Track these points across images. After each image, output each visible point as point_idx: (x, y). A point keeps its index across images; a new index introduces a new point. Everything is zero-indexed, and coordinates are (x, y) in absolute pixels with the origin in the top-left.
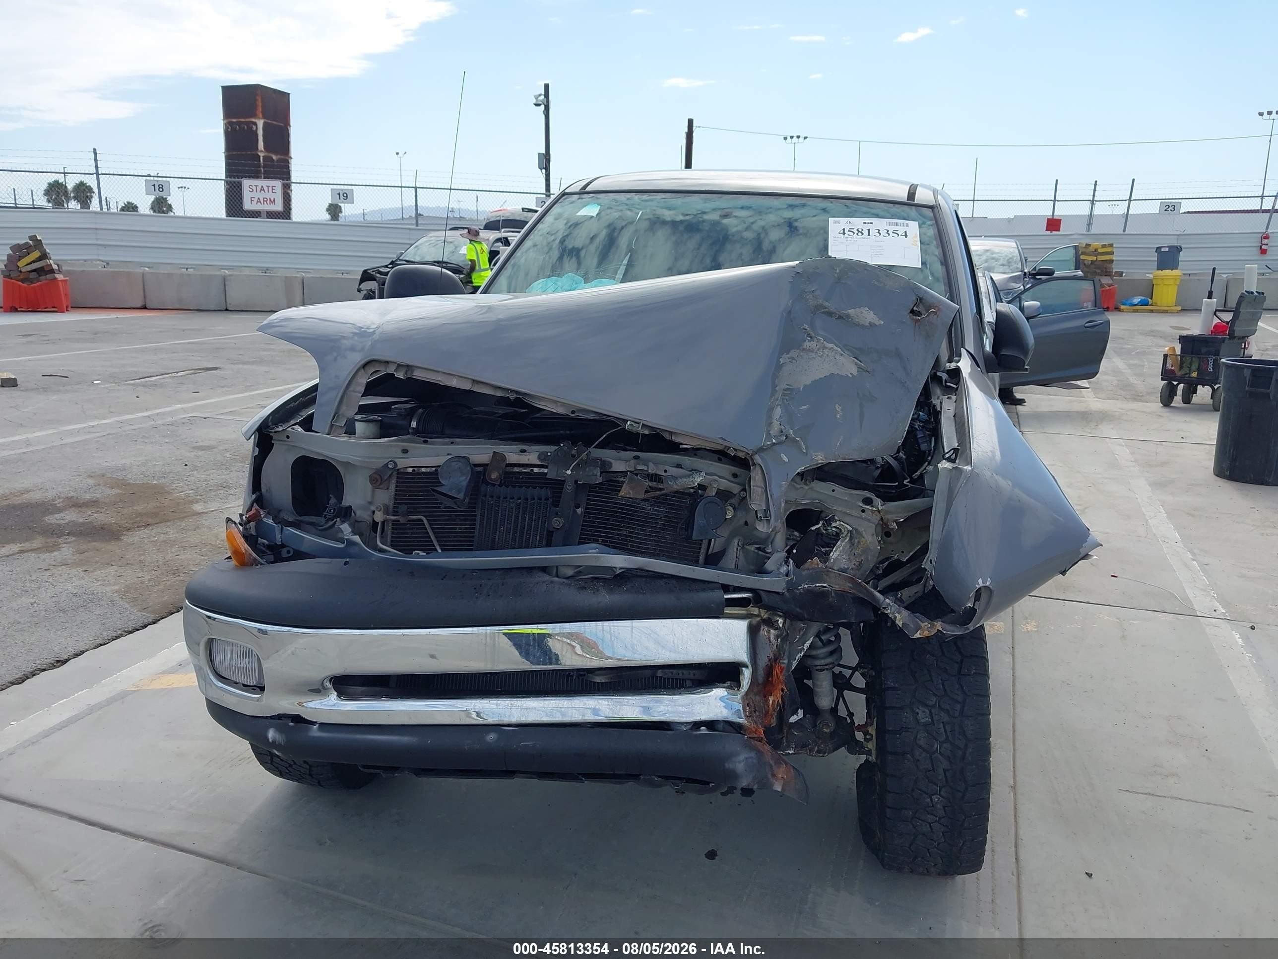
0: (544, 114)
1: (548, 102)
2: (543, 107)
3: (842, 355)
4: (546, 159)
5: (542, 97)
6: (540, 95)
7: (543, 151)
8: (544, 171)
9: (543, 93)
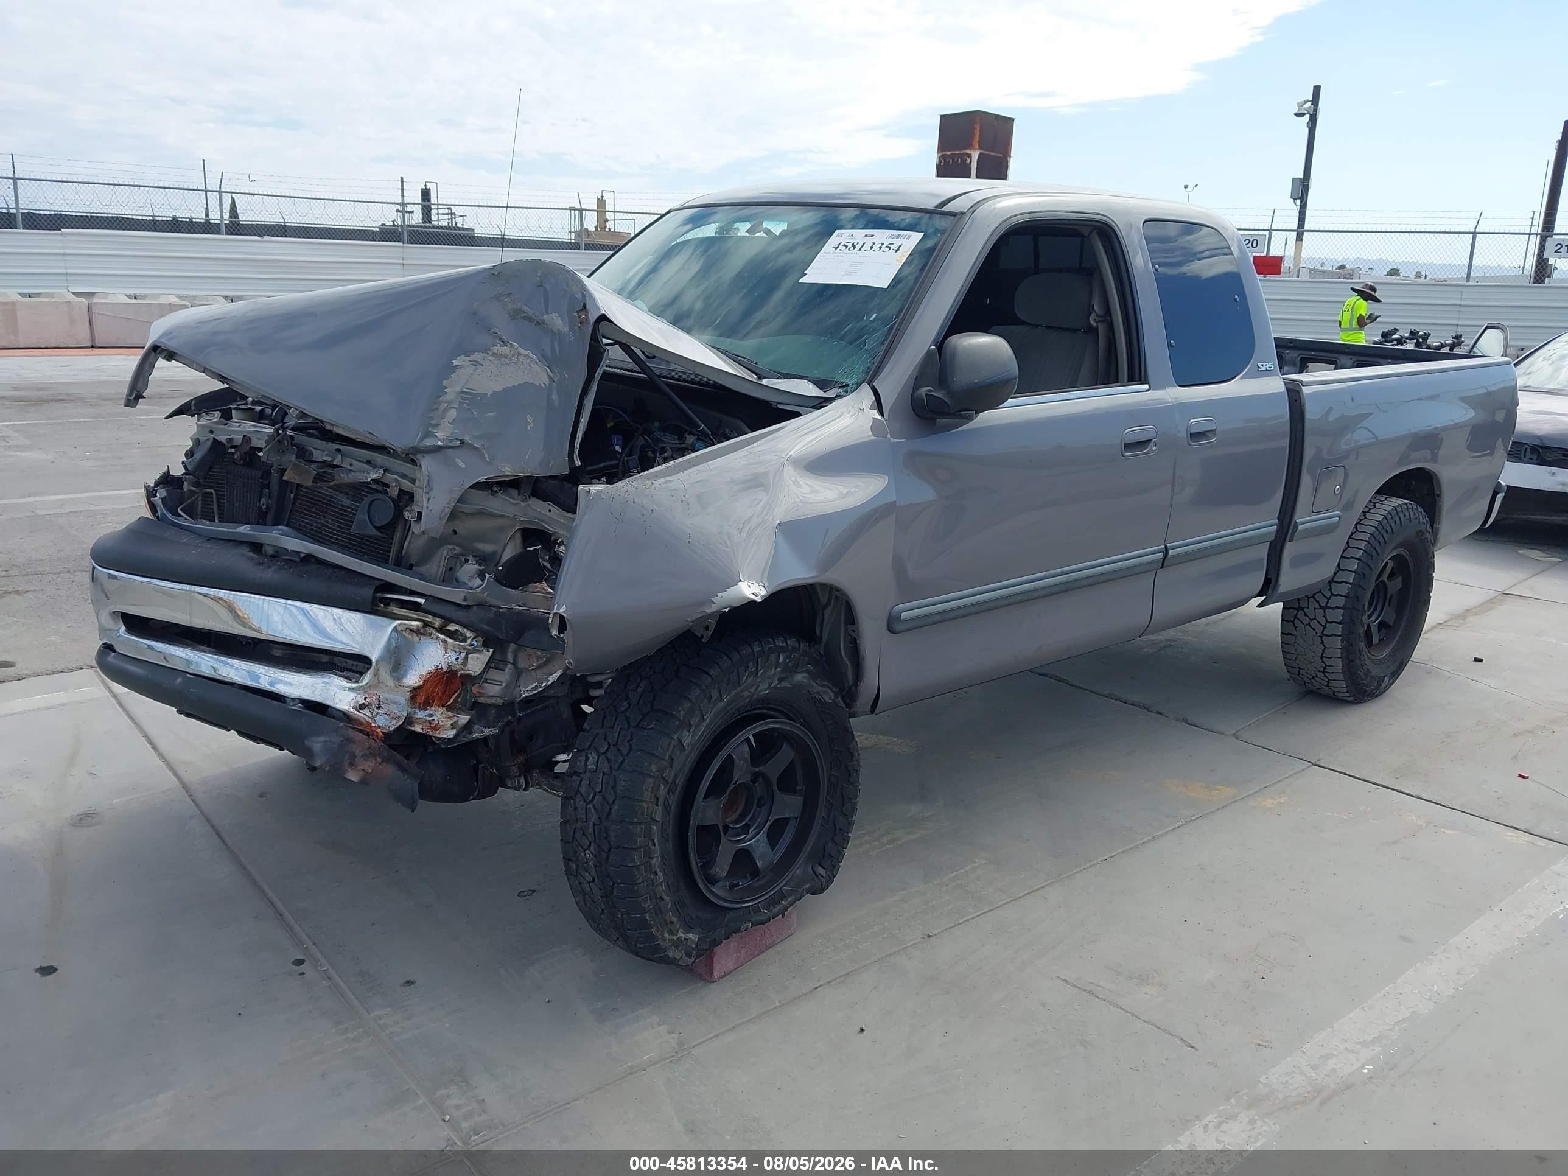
0: (1308, 126)
1: (1315, 110)
2: (1307, 117)
3: (537, 363)
4: (1303, 186)
5: (1309, 104)
6: (1306, 102)
7: (1301, 176)
8: (1298, 202)
9: (1311, 99)
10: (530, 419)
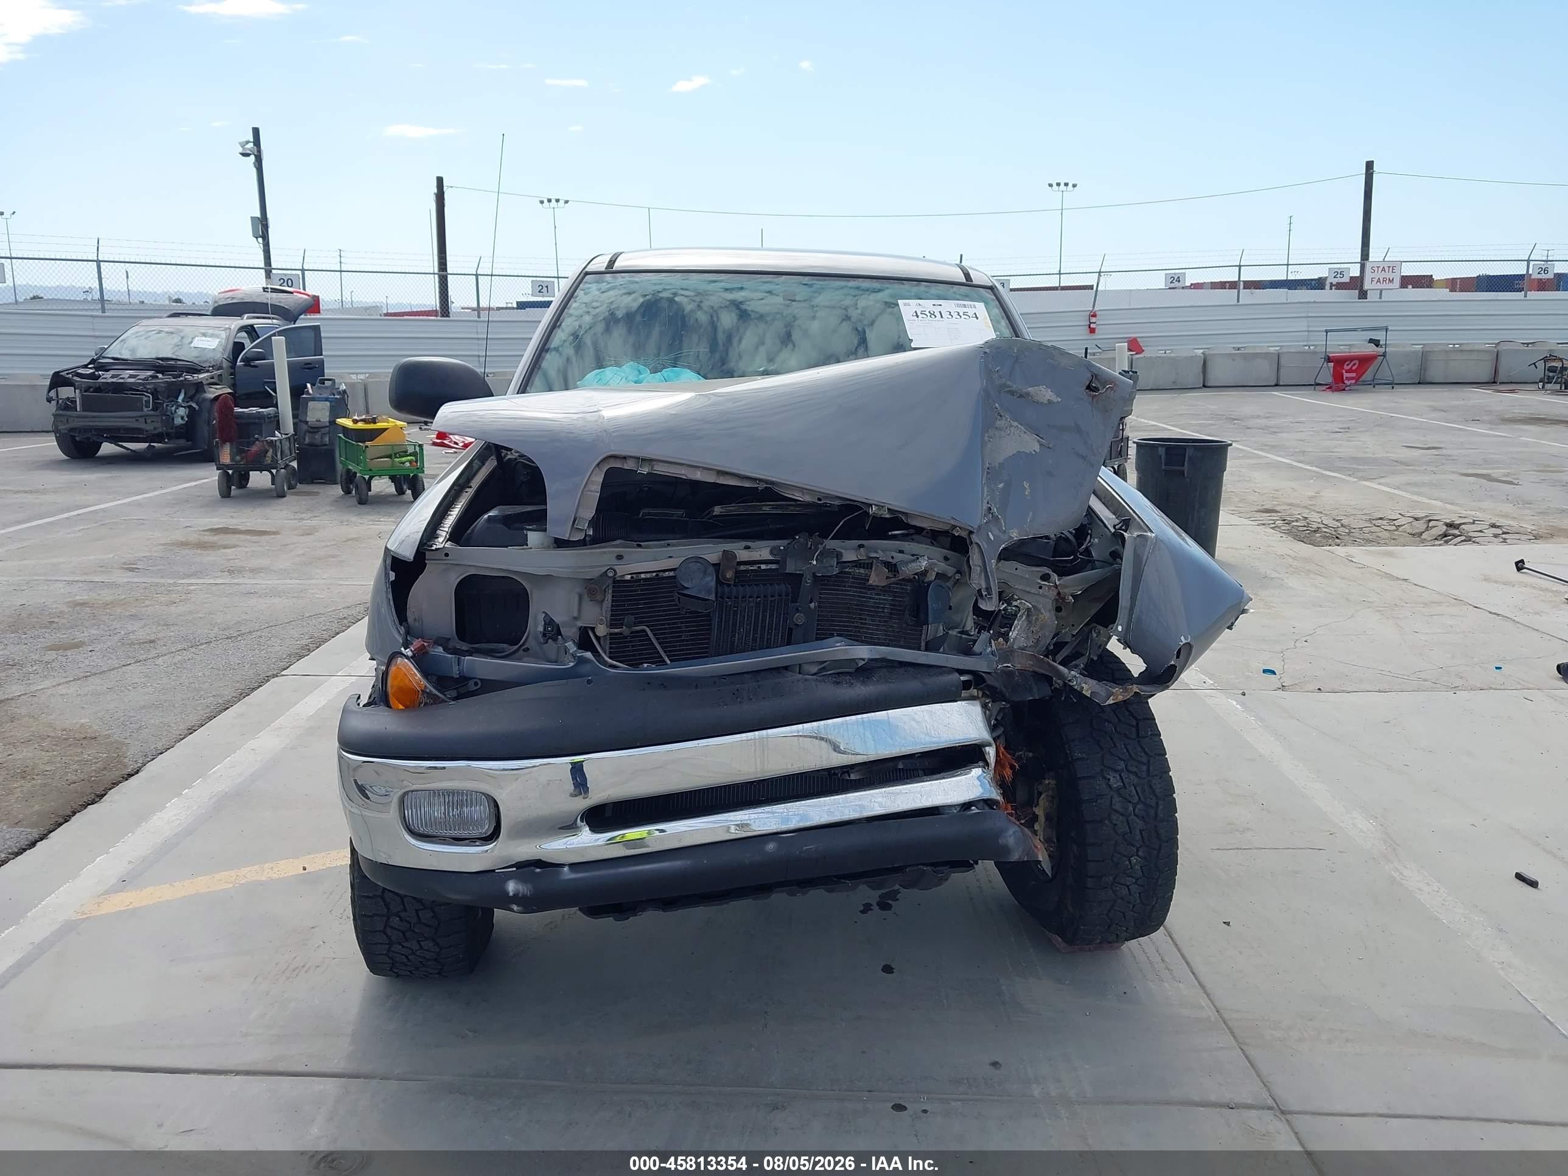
0: (255, 166)
1: (259, 151)
2: (252, 158)
3: (1025, 432)
4: (262, 225)
5: (251, 145)
6: (248, 142)
7: (258, 215)
8: (260, 240)
9: (252, 140)
10: (1026, 485)
